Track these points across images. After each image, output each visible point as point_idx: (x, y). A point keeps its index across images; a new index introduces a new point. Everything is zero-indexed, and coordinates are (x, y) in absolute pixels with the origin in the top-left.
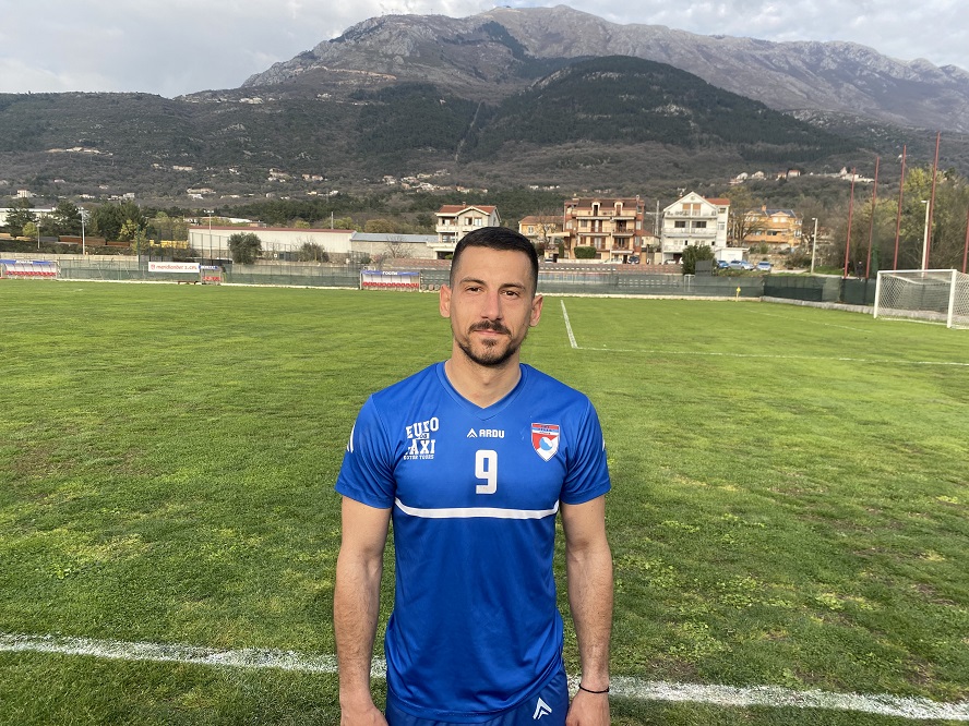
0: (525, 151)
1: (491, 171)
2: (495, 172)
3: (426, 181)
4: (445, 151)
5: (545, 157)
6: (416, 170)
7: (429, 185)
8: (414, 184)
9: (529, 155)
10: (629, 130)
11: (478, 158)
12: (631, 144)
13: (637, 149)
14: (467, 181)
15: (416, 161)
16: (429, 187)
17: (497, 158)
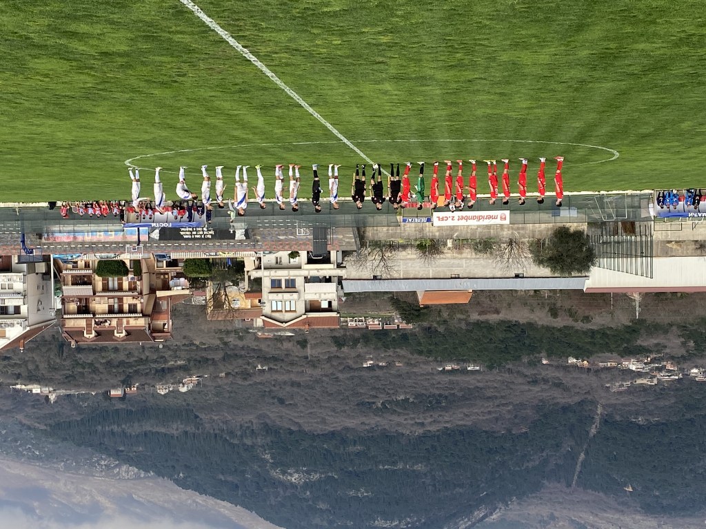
0: (497, 419)
1: (542, 391)
2: (536, 389)
3: (639, 375)
4: (618, 418)
5: (465, 410)
6: (660, 391)
7: (633, 368)
8: (660, 369)
9: (490, 412)
10: (351, 449)
11: (565, 409)
12: (347, 429)
13: (337, 423)
14: (575, 375)
15: (662, 403)
16: (633, 366)
17: (538, 408)
